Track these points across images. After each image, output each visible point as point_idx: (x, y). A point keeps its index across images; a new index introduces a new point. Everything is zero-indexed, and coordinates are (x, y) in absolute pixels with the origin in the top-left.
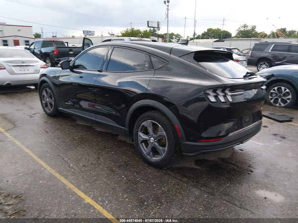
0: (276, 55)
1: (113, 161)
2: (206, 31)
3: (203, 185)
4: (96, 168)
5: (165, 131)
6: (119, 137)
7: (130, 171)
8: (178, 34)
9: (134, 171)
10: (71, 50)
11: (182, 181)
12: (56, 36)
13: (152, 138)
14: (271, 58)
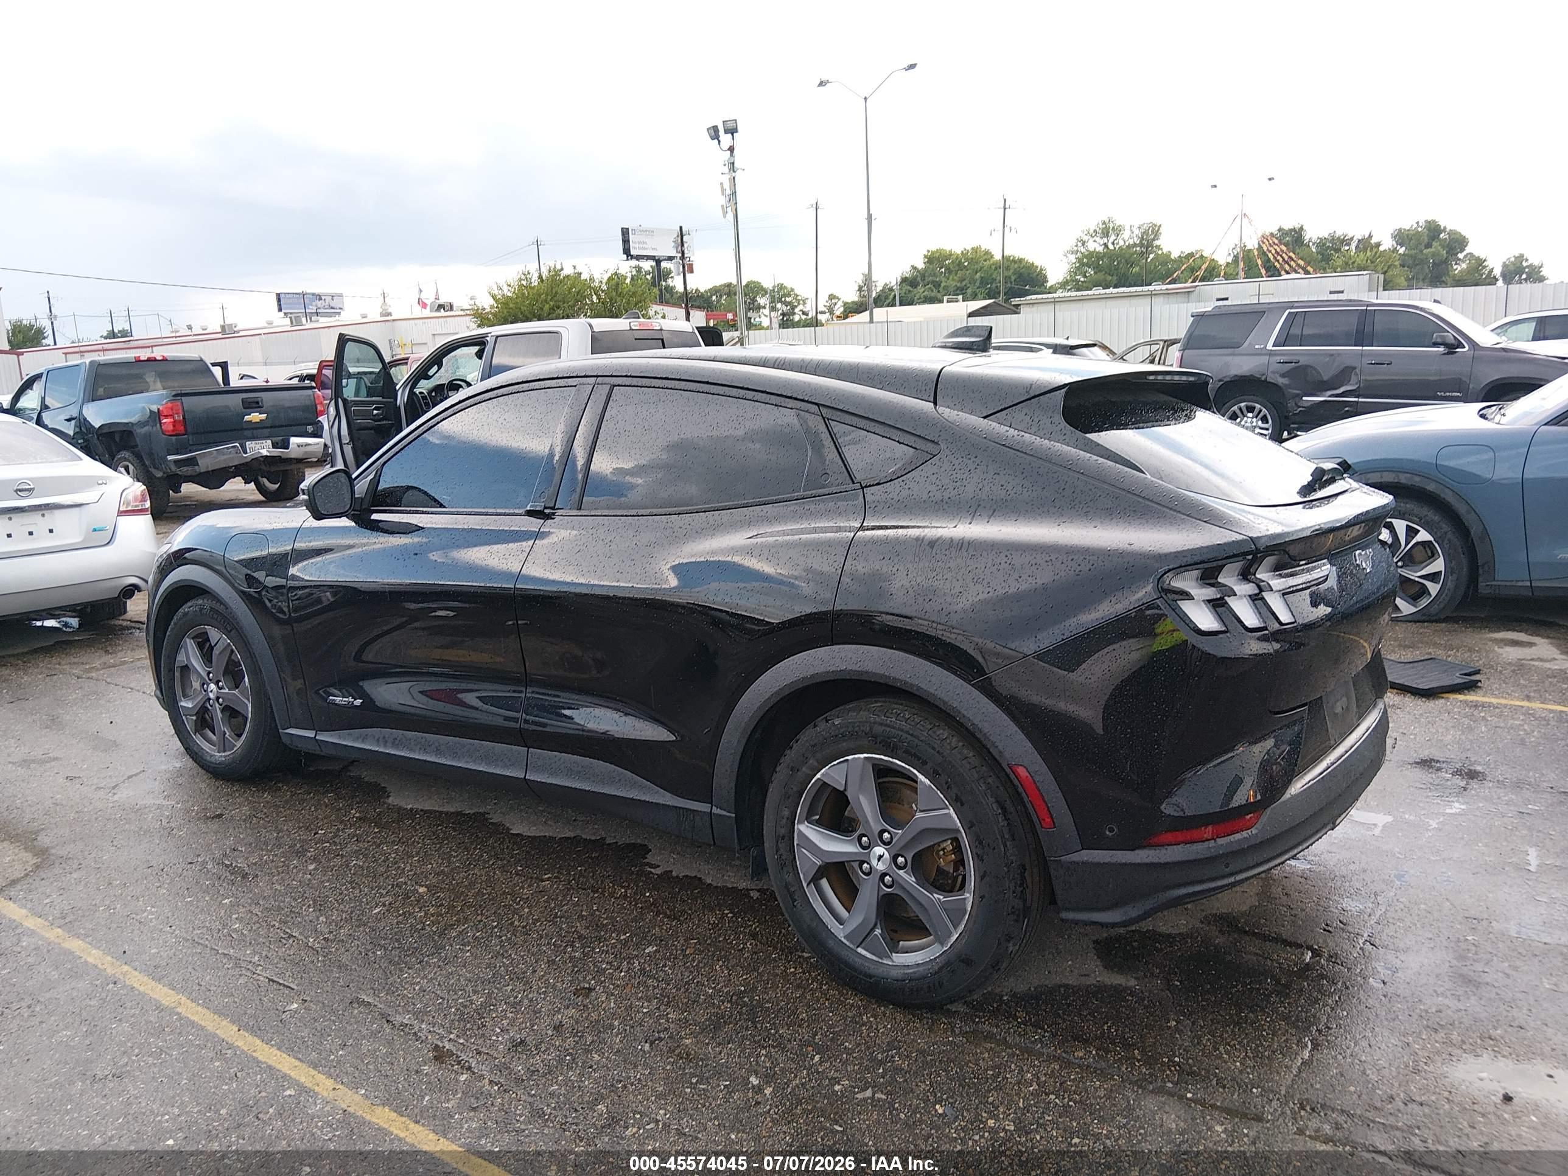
0: (1303, 361)
1: (668, 1000)
2: (921, 265)
3: (1187, 1074)
4: (588, 1051)
5: (957, 802)
6: (650, 858)
7: (781, 1046)
8: (781, 287)
9: (803, 1044)
10: (253, 405)
11: (1069, 1064)
12: (124, 334)
13: (879, 850)
14: (1281, 381)
